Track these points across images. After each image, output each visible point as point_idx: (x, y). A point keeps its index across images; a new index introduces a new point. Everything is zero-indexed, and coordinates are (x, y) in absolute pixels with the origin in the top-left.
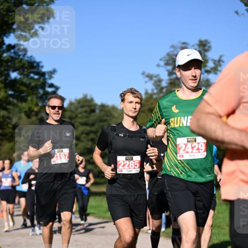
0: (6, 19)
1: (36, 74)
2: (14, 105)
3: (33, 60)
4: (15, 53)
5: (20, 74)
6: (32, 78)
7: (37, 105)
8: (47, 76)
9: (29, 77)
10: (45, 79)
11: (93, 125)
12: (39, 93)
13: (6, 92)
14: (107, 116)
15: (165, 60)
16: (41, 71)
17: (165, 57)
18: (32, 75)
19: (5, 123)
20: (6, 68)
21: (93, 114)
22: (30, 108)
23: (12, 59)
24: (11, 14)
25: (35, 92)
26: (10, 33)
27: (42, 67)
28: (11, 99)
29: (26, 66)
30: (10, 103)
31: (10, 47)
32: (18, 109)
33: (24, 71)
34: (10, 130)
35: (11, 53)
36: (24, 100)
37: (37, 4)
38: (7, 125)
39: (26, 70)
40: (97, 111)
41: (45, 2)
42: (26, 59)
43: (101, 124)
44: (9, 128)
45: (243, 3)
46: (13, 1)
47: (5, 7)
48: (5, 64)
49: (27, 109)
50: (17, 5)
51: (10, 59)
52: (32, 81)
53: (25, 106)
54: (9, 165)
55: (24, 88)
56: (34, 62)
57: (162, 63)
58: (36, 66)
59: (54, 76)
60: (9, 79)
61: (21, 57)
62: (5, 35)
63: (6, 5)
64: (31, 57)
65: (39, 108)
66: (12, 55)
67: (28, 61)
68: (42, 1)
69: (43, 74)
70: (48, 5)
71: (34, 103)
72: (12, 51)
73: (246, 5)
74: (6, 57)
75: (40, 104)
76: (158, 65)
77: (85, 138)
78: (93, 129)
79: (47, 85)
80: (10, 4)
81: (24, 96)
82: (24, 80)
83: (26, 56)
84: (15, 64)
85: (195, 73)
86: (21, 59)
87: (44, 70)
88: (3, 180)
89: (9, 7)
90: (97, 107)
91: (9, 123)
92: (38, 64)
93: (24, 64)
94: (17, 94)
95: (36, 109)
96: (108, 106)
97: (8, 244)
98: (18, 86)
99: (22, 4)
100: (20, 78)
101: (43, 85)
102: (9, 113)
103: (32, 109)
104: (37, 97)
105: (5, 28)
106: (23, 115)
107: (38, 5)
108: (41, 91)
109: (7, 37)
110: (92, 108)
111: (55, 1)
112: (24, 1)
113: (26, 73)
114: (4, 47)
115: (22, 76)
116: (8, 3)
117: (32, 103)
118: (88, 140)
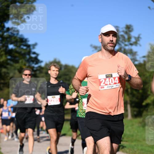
0: (6, 12)
1: (25, 46)
2: (11, 65)
4: (11, 33)
6: (22, 49)
7: (25, 65)
8: (31, 47)
13: (6, 57)
16: (27, 44)
18: (22, 47)
19: (6, 76)
20: (6, 42)
23: (10, 37)
27: (29, 41)
28: (9, 62)
30: (8, 64)
31: (8, 29)
32: (13, 68)
35: (9, 33)
36: (17, 62)
37: (25, 3)
39: (18, 43)
40: (63, 69)
41: (30, 1)
42: (18, 36)
46: (10, 1)
48: (5, 40)
49: (19, 68)
53: (17, 66)
55: (17, 55)
56: (23, 39)
58: (25, 41)
59: (36, 47)
61: (15, 35)
63: (6, 3)
64: (22, 35)
65: (26, 67)
67: (19, 38)
68: (28, 1)
69: (28, 46)
70: (32, 3)
71: (23, 64)
74: (6, 35)
75: (27, 65)
79: (31, 53)
81: (17, 60)
82: (18, 50)
84: (11, 40)
90: (63, 67)
91: (8, 76)
93: (17, 40)
94: (13, 58)
98: (13, 53)
101: (29, 53)
102: (8, 70)
104: (25, 60)
105: (5, 17)
106: (17, 72)
108: (28, 57)
109: (7, 23)
113: (18, 45)
114: (5, 29)
115: (16, 47)
116: (8, 2)
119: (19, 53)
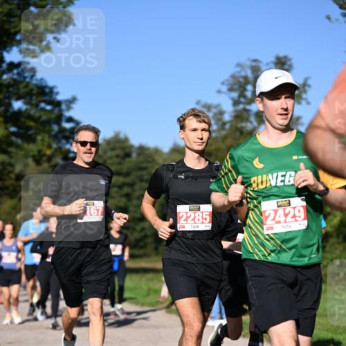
0: (7, 27)
1: (49, 103)
2: (18, 147)
3: (44, 84)
4: (18, 74)
5: (26, 103)
6: (43, 109)
7: (49, 147)
8: (64, 107)
9: (39, 108)
10: (61, 111)
11: (128, 174)
12: (53, 130)
13: (6, 129)
14: (148, 162)
15: (228, 84)
16: (55, 99)
17: (227, 80)
18: (43, 105)
19: (6, 172)
20: (7, 95)
21: (128, 160)
22: (40, 151)
23: (15, 83)
24: (13, 20)
25: (47, 128)
26: (12, 46)
27: (57, 93)
28: (13, 139)
29: (35, 91)
30: (11, 144)
31: (12, 66)
32: (21, 153)
33: (31, 99)
34: (13, 182)
35: (13, 74)
36: (31, 140)
37: (49, 6)
38: (8, 174)
39: (34, 98)
40: (134, 155)
41: (61, 3)
42: (34, 82)
43: (139, 173)
44: (11, 179)
45: (337, 4)
46: (16, 2)
47: (6, 11)
48: (5, 90)
49: (36, 153)
50: (21, 7)
51: (12, 82)
52: (42, 113)
53: (33, 148)
54: (12, 232)
55: (32, 124)
56: (46, 87)
57: (224, 88)
58: (49, 93)
59: (73, 106)
60: (11, 110)
61: (28, 80)
62: (4, 49)
63: (6, 8)
64: (42, 79)
65: (52, 150)
66: (15, 77)
67: (37, 86)
68: (56, 2)
69: (58, 104)
70: (65, 7)
71: (46, 143)
72: (15, 71)
73: (341, 7)
74: (6, 80)
75: (54, 146)
76: (219, 92)
77: (116, 192)
78: (128, 180)
79: (64, 119)
80: (13, 6)
81: (31, 135)
82: (32, 112)
83: (34, 78)
84: (19, 90)
85: (286, 104)
86: (28, 83)
87: (59, 98)
88: (4, 254)
89: (11, 9)
90: (134, 150)
91: (10, 172)
92: (51, 89)
93: (32, 90)
94: (21, 131)
95: (48, 152)
96: (148, 149)
97: (9, 340)
98: (23, 120)
99: (28, 5)
100: (26, 109)
101: (59, 119)
102: (11, 157)
103: (43, 152)
104: (50, 136)
105: (5, 39)
106: (30, 161)
107: (52, 8)
108: (55, 128)
109: (8, 52)
110: (127, 151)
111: (75, 2)
112: (32, 2)
113: (34, 102)
114: (4, 66)
115: (29, 107)
116: (10, 4)
117: (43, 145)
118: (121, 196)
119: (36, 120)
